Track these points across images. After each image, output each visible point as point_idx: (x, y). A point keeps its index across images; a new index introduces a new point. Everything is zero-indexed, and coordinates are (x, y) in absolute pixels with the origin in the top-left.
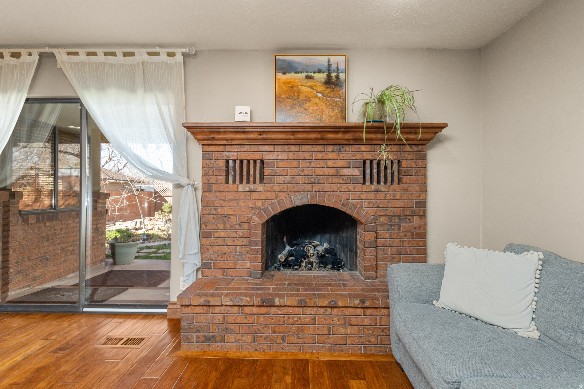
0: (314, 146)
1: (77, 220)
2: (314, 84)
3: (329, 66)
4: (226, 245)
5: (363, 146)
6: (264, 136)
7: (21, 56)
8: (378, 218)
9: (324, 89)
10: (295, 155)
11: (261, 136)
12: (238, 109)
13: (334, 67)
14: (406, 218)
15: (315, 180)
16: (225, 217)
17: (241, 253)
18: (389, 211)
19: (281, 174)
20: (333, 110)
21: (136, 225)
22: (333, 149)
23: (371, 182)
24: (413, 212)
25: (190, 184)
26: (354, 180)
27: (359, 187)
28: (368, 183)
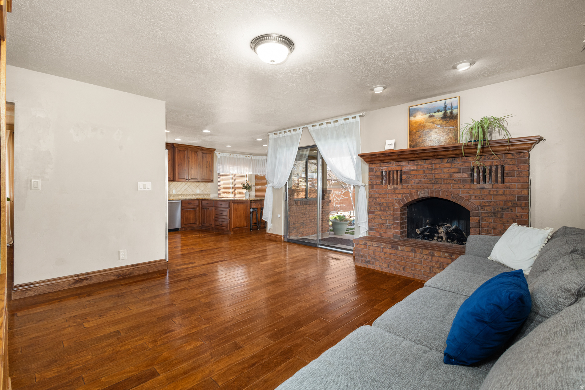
0: (434, 160)
1: (316, 205)
2: (434, 120)
3: (446, 106)
4: (381, 219)
5: (470, 157)
6: (401, 157)
7: (296, 130)
8: (483, 208)
9: (441, 122)
10: (422, 167)
11: (399, 157)
12: (388, 142)
13: (449, 106)
14: (508, 209)
15: (435, 181)
16: (381, 203)
17: (389, 224)
18: (492, 203)
19: (412, 178)
20: (448, 135)
21: (350, 214)
22: (448, 161)
23: (478, 182)
24: (515, 204)
25: (363, 185)
26: (464, 181)
27: (468, 185)
28: (475, 183)
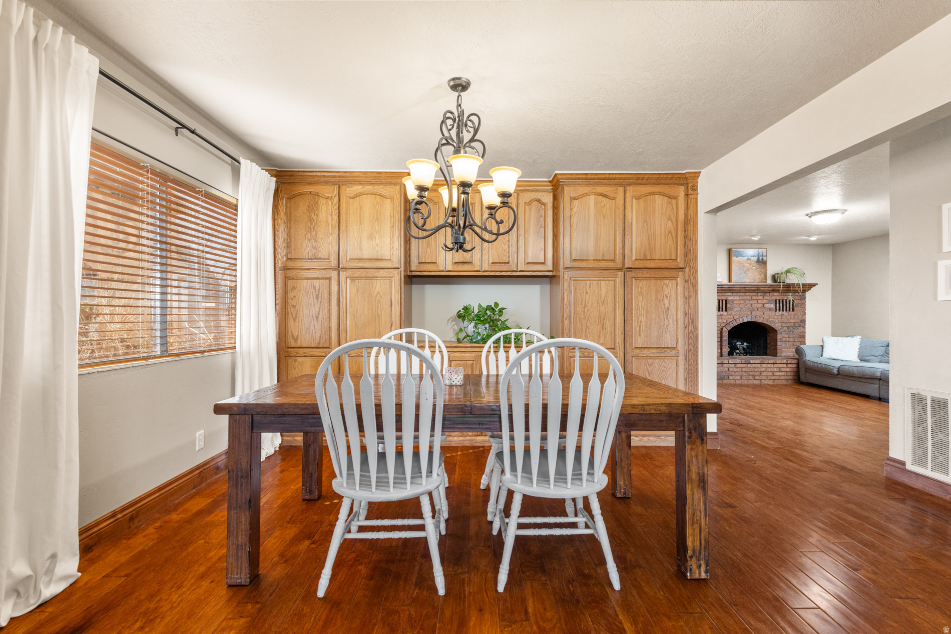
0: (752, 293)
2: (752, 263)
3: (759, 254)
5: (774, 293)
6: (730, 289)
9: (756, 264)
10: (743, 298)
13: (761, 254)
14: (796, 328)
15: (752, 309)
18: (788, 324)
19: (736, 306)
20: (760, 277)
22: (761, 295)
23: (779, 310)
24: (799, 325)
26: (770, 310)
27: (774, 313)
28: (778, 311)
